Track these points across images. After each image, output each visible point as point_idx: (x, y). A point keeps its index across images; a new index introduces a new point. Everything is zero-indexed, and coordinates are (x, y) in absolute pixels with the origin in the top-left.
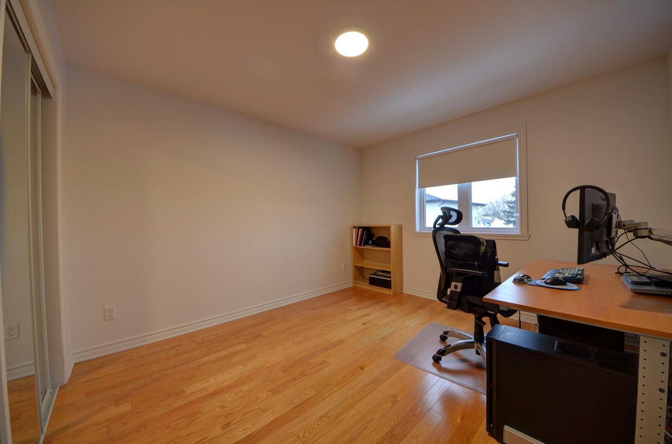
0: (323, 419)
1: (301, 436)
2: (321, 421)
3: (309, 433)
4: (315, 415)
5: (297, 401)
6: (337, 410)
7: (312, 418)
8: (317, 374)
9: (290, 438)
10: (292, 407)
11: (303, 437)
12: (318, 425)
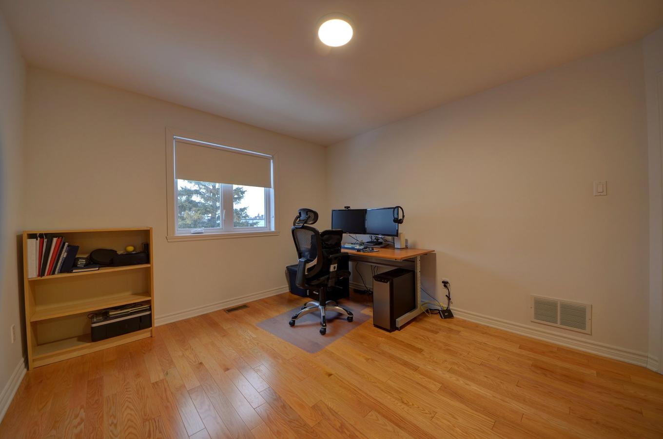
0: (406, 402)
1: (431, 416)
2: (408, 403)
3: (424, 410)
4: (403, 409)
5: (390, 427)
6: (393, 393)
7: (408, 410)
8: (339, 413)
9: (437, 423)
10: (398, 430)
11: (431, 414)
12: (413, 405)
